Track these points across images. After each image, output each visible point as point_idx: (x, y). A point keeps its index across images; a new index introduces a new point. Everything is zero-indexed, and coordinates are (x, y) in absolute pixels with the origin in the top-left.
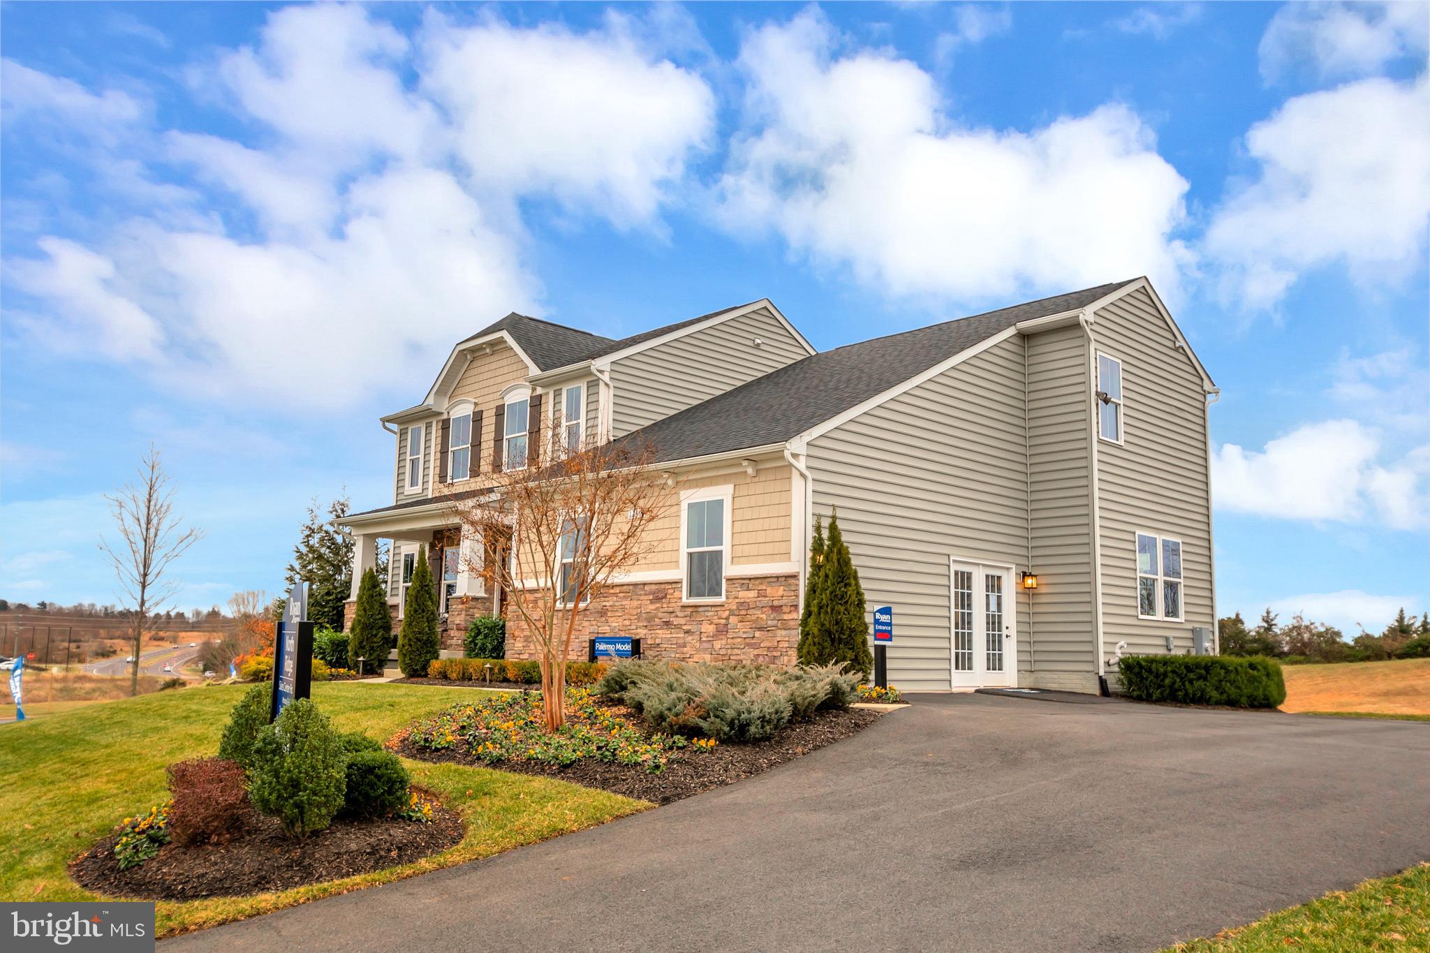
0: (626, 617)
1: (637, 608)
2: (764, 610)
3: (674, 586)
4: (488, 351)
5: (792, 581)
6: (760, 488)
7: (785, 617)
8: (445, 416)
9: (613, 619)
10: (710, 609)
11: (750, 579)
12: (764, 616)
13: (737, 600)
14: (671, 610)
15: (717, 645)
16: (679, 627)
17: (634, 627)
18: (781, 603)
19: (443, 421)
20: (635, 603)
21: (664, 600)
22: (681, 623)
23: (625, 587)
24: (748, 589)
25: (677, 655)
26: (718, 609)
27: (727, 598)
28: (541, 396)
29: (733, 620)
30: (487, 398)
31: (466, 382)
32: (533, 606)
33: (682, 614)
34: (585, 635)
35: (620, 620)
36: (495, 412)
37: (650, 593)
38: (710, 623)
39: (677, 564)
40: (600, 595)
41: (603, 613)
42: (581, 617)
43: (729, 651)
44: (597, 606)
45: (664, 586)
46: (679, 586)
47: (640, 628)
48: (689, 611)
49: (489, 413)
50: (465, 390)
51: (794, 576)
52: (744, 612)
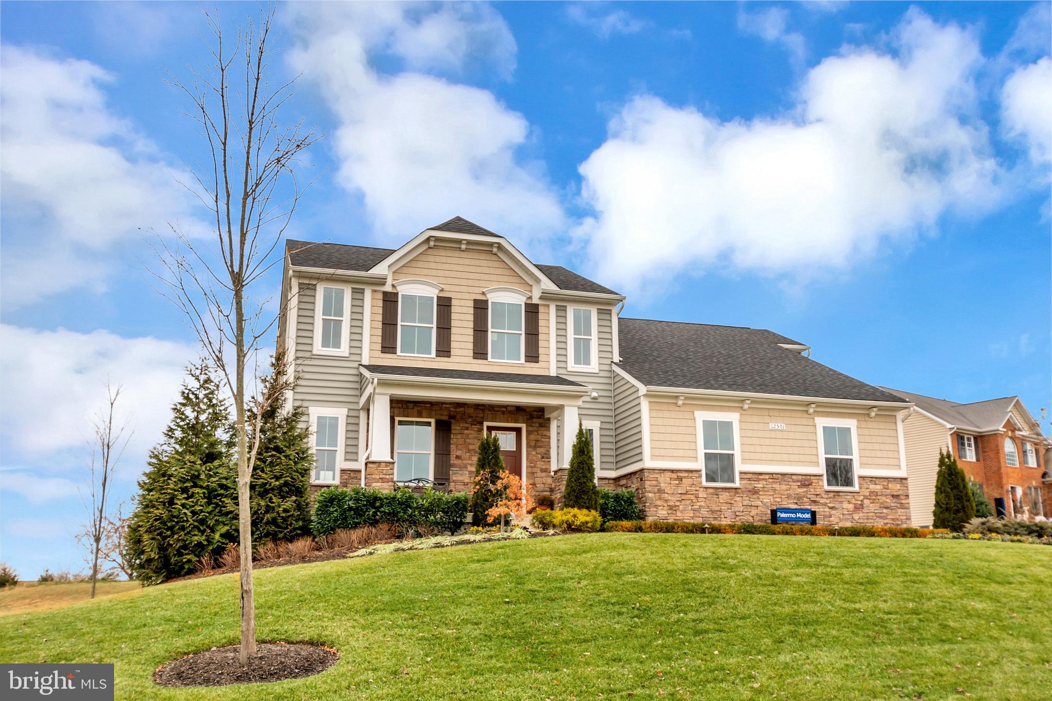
0: (777, 496)
1: (787, 490)
2: (888, 497)
3: (818, 478)
5: (904, 481)
6: (875, 425)
7: (903, 502)
8: (388, 288)
9: (764, 497)
10: (849, 494)
11: (876, 478)
12: (888, 500)
13: (868, 490)
14: (818, 493)
15: (856, 517)
16: (825, 504)
17: (786, 503)
18: (898, 493)
19: (385, 294)
20: (784, 487)
21: (810, 486)
22: (827, 502)
23: (774, 475)
24: (876, 484)
25: (825, 523)
26: (856, 494)
27: (860, 488)
28: (537, 305)
29: (866, 502)
30: (457, 288)
31: (420, 264)
32: (677, 482)
33: (826, 496)
34: (738, 507)
35: (771, 497)
36: (471, 304)
37: (798, 481)
38: (849, 502)
39: (817, 464)
40: (749, 479)
41: (755, 492)
42: (732, 494)
43: (866, 521)
44: (748, 486)
45: (809, 477)
46: (821, 478)
47: (791, 503)
48: (831, 495)
49: (463, 303)
50: (418, 271)
51: (906, 479)
52: (874, 498)
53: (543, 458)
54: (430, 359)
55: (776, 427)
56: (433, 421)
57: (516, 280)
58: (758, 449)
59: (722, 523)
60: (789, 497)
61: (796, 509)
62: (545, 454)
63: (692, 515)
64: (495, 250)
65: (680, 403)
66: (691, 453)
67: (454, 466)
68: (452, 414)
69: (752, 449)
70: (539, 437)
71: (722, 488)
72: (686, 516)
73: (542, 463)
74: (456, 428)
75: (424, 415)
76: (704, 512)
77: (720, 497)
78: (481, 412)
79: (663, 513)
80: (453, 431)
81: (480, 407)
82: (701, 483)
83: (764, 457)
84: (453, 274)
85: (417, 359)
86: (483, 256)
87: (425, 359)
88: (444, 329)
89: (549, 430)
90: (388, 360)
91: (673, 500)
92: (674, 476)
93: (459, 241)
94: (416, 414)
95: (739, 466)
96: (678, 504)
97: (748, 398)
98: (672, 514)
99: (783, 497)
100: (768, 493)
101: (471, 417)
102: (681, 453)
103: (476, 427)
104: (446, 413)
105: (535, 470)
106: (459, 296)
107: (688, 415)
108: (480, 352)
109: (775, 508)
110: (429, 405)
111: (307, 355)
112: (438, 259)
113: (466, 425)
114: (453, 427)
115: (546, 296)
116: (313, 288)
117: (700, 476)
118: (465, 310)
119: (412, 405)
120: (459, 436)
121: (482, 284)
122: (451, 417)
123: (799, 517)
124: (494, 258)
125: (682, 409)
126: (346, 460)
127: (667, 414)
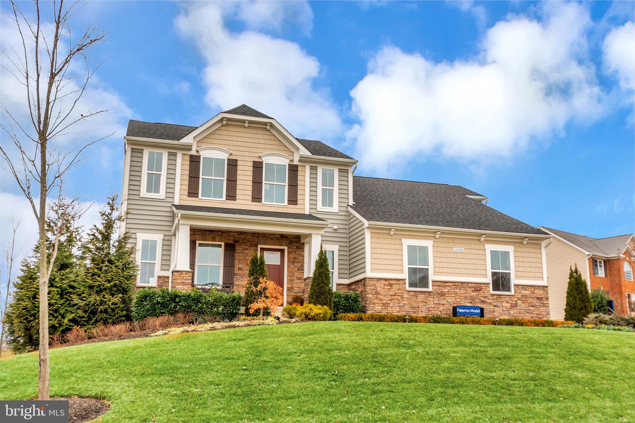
0: (457, 297)
1: (464, 293)
2: (534, 299)
3: (486, 285)
4: (246, 125)
5: (545, 288)
6: (527, 250)
7: (544, 302)
8: (193, 152)
9: (449, 298)
10: (507, 297)
11: (526, 286)
12: (534, 301)
13: (521, 294)
14: (486, 296)
15: (512, 312)
16: (491, 303)
17: (463, 302)
18: (541, 296)
19: (191, 156)
20: (463, 291)
21: (481, 291)
23: (456, 283)
24: (526, 290)
25: (491, 316)
26: (512, 297)
27: (515, 293)
28: (297, 165)
29: (519, 302)
30: (242, 153)
31: (216, 137)
32: (389, 287)
33: (492, 298)
34: (431, 305)
35: (454, 298)
36: (251, 164)
37: (472, 287)
38: (507, 302)
39: (486, 276)
40: (439, 286)
41: (442, 294)
42: (427, 296)
43: (518, 315)
44: (437, 291)
45: (480, 285)
46: (488, 285)
47: (467, 303)
48: (495, 297)
49: (245, 163)
50: (214, 141)
51: (547, 287)
52: (524, 299)
53: (299, 270)
54: (221, 202)
55: (458, 250)
56: (223, 244)
57: (283, 148)
58: (445, 265)
59: (419, 315)
60: (466, 298)
61: (470, 307)
62: (300, 267)
63: (398, 310)
64: (268, 127)
65: (392, 233)
66: (399, 268)
67: (237, 274)
68: (236, 239)
69: (441, 265)
70: (296, 256)
71: (420, 292)
72: (395, 311)
73: (298, 274)
74: (238, 248)
75: (217, 239)
76: (407, 308)
77: (418, 297)
78: (257, 238)
79: (378, 308)
80: (236, 251)
81: (255, 235)
82: (405, 288)
83: (449, 270)
84: (239, 144)
85: (212, 201)
86: (260, 132)
87: (218, 202)
88: (232, 181)
89: (303, 251)
90: (192, 202)
91: (386, 299)
92: (387, 283)
93: (244, 121)
94: (211, 239)
95: (432, 277)
96: (389, 302)
97: (439, 231)
98: (384, 309)
99: (461, 298)
100: (451, 295)
101: (249, 241)
102: (392, 267)
103: (252, 249)
104: (232, 238)
105: (293, 278)
106: (243, 158)
107: (398, 242)
108: (257, 197)
109: (455, 305)
110: (220, 233)
111: (137, 197)
112: (228, 133)
113: (246, 247)
114: (237, 248)
115: (303, 160)
116: (141, 151)
117: (405, 284)
118: (247, 168)
119: (209, 233)
120: (241, 254)
121: (259, 150)
122: (235, 241)
123: (472, 312)
124: (268, 133)
125: (393, 237)
126: (162, 270)
127: (382, 241)
